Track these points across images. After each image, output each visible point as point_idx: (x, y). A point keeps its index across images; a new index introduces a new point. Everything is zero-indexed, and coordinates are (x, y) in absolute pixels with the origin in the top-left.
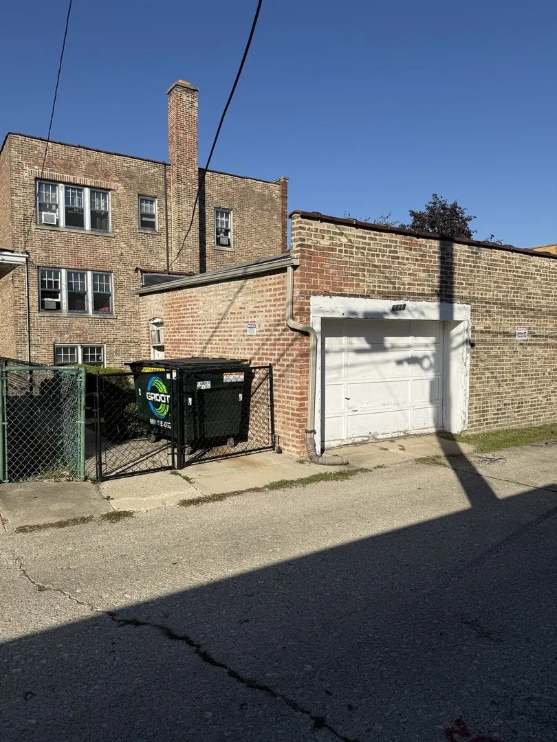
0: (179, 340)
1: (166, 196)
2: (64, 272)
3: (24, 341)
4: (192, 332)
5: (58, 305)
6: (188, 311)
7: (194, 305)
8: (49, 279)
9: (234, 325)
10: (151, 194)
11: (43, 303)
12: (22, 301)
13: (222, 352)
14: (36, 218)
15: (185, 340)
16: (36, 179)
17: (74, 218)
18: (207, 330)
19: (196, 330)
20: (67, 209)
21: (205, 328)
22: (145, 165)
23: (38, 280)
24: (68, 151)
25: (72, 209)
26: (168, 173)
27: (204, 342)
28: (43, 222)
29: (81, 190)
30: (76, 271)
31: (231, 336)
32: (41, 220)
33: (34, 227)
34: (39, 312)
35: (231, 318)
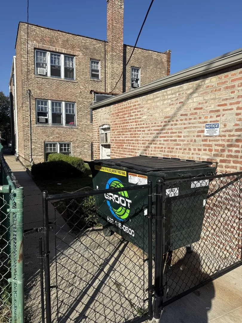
0: (123, 140)
1: (105, 60)
2: (50, 102)
3: (28, 140)
4: (135, 134)
5: (47, 121)
6: (132, 118)
7: (138, 112)
8: (42, 106)
9: (185, 126)
10: (97, 58)
11: (38, 119)
12: (27, 118)
13: (168, 152)
14: (35, 71)
15: (129, 140)
16: (35, 49)
17: (55, 72)
18: (151, 132)
19: (139, 133)
20: (51, 66)
21: (149, 130)
22: (94, 42)
23: (36, 106)
24: (52, 33)
25: (54, 66)
26: (106, 47)
27: (147, 142)
28: (39, 73)
29: (59, 56)
30: (56, 101)
31: (180, 137)
32: (37, 73)
33: (33, 76)
34: (36, 124)
35: (181, 120)
